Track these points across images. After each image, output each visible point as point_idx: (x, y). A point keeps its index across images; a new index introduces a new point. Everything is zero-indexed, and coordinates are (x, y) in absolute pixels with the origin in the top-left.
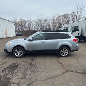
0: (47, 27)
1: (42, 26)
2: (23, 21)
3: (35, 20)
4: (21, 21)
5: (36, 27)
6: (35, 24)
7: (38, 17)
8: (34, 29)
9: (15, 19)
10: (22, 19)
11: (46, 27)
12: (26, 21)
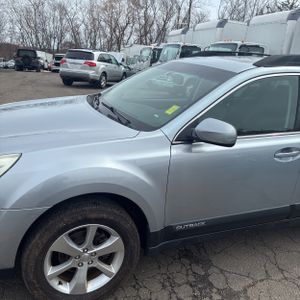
0: (68, 37)
1: (44, 30)
5: (18, 30)
6: (15, 17)
8: (8, 40)
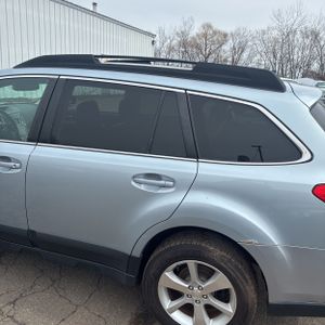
0: (315, 67)
2: (215, 33)
3: (264, 33)
4: (205, 36)
7: (278, 16)
9: (185, 24)
10: (209, 26)
11: (309, 65)
12: (225, 35)
